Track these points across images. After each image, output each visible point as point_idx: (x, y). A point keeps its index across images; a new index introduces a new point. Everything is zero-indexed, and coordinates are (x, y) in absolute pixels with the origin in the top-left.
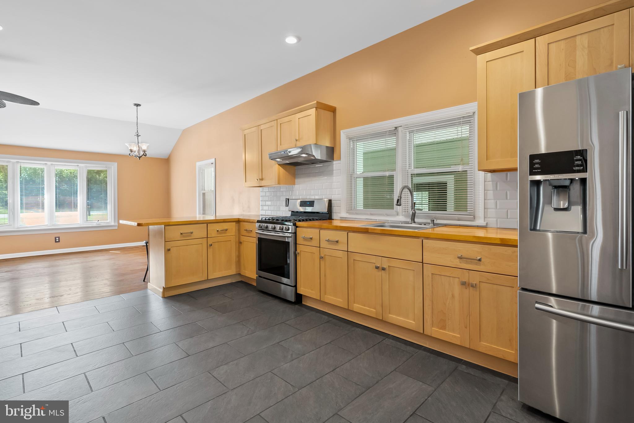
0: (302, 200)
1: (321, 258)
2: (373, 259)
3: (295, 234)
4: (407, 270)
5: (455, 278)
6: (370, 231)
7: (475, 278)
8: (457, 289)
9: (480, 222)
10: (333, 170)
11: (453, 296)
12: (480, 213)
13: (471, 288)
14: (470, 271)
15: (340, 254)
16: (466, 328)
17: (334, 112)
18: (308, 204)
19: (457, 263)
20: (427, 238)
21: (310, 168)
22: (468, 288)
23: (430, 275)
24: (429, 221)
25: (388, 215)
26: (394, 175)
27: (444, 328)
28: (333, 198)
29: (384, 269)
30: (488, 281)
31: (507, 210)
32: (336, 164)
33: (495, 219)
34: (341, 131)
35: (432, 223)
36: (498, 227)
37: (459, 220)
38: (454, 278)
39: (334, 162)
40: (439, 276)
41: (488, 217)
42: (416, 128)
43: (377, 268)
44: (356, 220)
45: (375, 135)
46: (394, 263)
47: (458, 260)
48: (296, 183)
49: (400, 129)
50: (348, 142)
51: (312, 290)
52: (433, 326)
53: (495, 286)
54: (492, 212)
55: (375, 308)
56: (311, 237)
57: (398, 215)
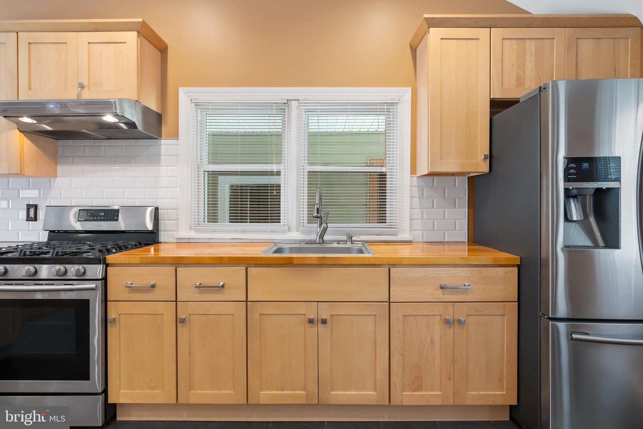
0: (80, 208)
1: (179, 321)
2: (302, 309)
3: (103, 281)
4: (363, 316)
5: (436, 316)
6: (295, 262)
7: (461, 313)
8: (437, 330)
9: (405, 236)
10: (160, 156)
11: (432, 341)
12: (405, 223)
13: (457, 326)
14: (455, 303)
15: (229, 308)
16: (450, 380)
17: (161, 52)
18: (102, 216)
19: (440, 295)
20: (394, 265)
21: (101, 146)
22: (453, 327)
23: (401, 318)
24: (344, 238)
25: (272, 232)
26: (281, 171)
27: (419, 388)
28: (161, 204)
29: (324, 322)
30: (476, 313)
31: (433, 220)
32: (165, 144)
33: (421, 232)
34: (180, 88)
35: (349, 241)
36: (424, 241)
37: (378, 235)
38: (434, 317)
39: (163, 141)
40: (413, 317)
41: (413, 229)
42: (320, 106)
43: (311, 321)
44: (211, 241)
45: (248, 106)
46: (340, 309)
47: (440, 291)
48: (59, 174)
49: (294, 104)
50: (194, 109)
51: (153, 388)
52: (404, 390)
53: (485, 318)
54: (418, 224)
55: (305, 389)
56: (153, 283)
57: (289, 230)
